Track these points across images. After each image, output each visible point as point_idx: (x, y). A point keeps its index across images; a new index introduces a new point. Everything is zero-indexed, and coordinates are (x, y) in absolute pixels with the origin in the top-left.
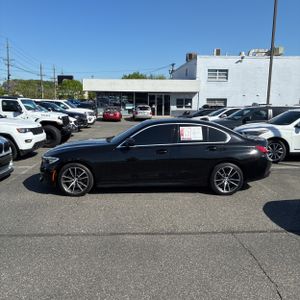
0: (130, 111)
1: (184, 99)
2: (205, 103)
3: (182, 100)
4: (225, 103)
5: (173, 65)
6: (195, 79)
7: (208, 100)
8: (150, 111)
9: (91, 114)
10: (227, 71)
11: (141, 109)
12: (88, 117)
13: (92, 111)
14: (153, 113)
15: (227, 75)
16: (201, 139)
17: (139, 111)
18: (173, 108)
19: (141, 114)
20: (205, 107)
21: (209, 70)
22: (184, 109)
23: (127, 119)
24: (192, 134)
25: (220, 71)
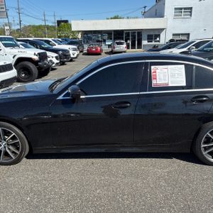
0: (109, 46)
1: (154, 35)
2: (171, 38)
3: (152, 36)
4: (188, 38)
5: (145, 7)
6: (163, 17)
7: (174, 35)
8: (125, 45)
9: (74, 50)
10: (191, 8)
11: (118, 44)
12: (71, 52)
13: (75, 47)
14: (128, 47)
15: (191, 12)
16: (184, 84)
17: (116, 46)
18: (145, 42)
19: (118, 48)
20: (171, 41)
21: (176, 9)
22: (153, 43)
23: (106, 53)
24: (170, 76)
25: (185, 9)
